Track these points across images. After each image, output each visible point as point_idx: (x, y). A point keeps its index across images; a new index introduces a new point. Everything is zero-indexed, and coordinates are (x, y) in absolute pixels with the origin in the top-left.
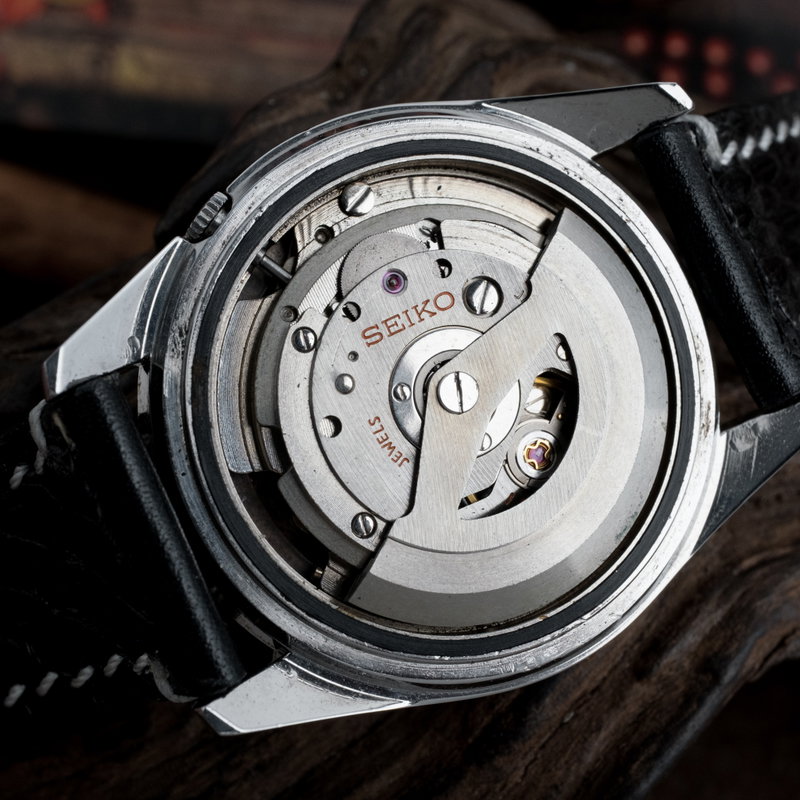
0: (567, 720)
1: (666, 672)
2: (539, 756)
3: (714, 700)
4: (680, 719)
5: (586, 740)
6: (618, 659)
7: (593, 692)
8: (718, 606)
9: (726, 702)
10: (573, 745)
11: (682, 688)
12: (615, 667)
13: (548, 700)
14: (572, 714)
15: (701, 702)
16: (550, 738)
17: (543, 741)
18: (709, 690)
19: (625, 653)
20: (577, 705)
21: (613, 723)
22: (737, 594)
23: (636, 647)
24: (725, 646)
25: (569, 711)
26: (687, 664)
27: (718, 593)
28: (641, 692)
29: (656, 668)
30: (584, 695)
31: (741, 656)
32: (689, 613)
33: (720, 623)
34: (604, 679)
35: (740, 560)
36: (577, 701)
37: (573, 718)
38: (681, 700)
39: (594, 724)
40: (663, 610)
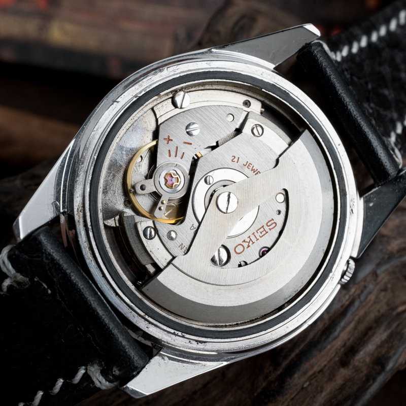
0: (305, 386)
1: (357, 364)
2: (290, 404)
3: (381, 379)
4: (363, 389)
5: (314, 396)
6: (333, 355)
7: (319, 372)
8: (385, 330)
9: (387, 380)
10: (308, 399)
11: (365, 372)
12: (331, 360)
13: (296, 376)
14: (308, 383)
15: (374, 379)
16: (296, 395)
17: (293, 396)
18: (379, 374)
19: (337, 353)
20: (310, 379)
21: (329, 388)
22: (395, 325)
23: (342, 350)
24: (388, 352)
25: (306, 382)
26: (368, 360)
27: (385, 324)
28: (343, 373)
29: (352, 361)
30: (314, 373)
31: (396, 357)
32: (370, 333)
33: (385, 340)
34: (325, 366)
35: (397, 307)
36: (311, 376)
37: (309, 385)
38: (364, 379)
39: (319, 388)
40: (356, 331)
